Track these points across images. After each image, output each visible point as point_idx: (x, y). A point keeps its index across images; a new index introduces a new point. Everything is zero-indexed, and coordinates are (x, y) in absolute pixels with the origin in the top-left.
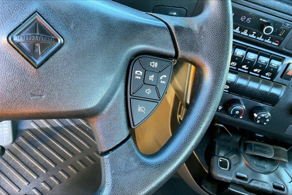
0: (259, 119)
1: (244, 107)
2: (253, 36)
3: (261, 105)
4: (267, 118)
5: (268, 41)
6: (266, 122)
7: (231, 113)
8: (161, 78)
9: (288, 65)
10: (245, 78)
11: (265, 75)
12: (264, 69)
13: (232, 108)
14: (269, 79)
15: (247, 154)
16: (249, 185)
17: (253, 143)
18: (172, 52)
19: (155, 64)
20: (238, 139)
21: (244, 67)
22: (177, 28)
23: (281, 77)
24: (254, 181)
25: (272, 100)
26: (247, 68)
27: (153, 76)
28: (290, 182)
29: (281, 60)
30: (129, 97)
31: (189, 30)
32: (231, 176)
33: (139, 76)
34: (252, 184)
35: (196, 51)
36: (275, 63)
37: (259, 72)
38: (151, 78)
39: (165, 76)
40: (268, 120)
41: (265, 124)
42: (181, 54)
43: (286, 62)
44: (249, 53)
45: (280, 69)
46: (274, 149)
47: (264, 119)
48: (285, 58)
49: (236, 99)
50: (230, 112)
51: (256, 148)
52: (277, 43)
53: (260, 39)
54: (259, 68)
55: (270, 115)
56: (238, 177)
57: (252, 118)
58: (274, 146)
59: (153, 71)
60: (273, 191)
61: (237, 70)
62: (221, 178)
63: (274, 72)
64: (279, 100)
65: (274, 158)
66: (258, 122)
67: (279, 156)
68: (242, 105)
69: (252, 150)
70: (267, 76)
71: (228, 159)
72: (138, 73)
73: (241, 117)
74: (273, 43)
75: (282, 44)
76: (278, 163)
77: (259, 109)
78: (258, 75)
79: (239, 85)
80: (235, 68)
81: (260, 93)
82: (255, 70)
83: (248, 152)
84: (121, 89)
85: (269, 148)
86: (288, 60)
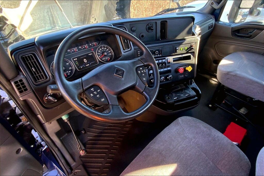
1: (164, 77)
3: (167, 74)
5: (158, 55)
8: (144, 71)
9: (167, 59)
11: (163, 65)
13: (161, 79)
14: (165, 66)
15: (173, 92)
22: (141, 59)
23: (168, 63)
25: (169, 71)
29: (165, 59)
30: (140, 78)
31: (144, 58)
32: (173, 100)
34: (180, 99)
36: (164, 60)
38: (142, 72)
40: (172, 77)
41: (172, 79)
43: (166, 59)
45: (166, 61)
47: (170, 78)
53: (156, 56)
54: (160, 64)
55: (171, 75)
56: (175, 99)
57: (168, 80)
58: (179, 85)
59: (142, 70)
60: (187, 98)
62: (171, 102)
63: (165, 63)
64: (171, 70)
66: (170, 79)
67: (182, 87)
69: (173, 90)
71: (169, 96)
72: (139, 72)
73: (165, 81)
74: (160, 55)
75: (162, 55)
76: (183, 89)
77: (168, 76)
81: (165, 71)
82: (160, 65)
85: (178, 87)
86: (167, 58)
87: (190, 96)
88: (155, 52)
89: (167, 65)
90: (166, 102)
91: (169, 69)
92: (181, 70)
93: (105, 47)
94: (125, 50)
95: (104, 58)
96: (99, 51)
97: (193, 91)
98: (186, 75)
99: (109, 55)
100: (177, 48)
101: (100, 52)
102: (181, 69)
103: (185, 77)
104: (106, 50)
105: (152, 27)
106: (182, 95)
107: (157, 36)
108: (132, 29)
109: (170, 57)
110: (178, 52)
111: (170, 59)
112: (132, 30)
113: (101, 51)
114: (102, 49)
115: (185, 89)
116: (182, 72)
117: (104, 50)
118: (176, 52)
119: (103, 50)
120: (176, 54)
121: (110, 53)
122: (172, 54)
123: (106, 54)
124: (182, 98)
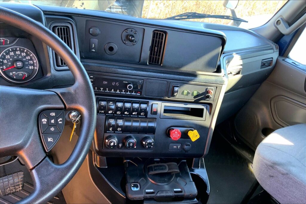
0: (147, 145)
1: (135, 140)
2: (123, 93)
3: (146, 135)
4: (152, 143)
5: (134, 94)
6: (152, 145)
7: (128, 146)
8: (59, 120)
9: (152, 105)
10: (129, 121)
11: (141, 115)
12: (139, 111)
13: (127, 142)
14: (144, 117)
15: (151, 175)
16: (156, 196)
17: (153, 165)
18: (63, 106)
19: (53, 114)
20: (143, 167)
21: (126, 113)
22: (62, 94)
23: (151, 114)
24: (159, 192)
25: (152, 130)
26: (128, 113)
27: (53, 120)
28: (185, 185)
29: (147, 103)
30: (41, 134)
31: (69, 93)
32: (142, 194)
33: (45, 122)
34: (158, 195)
35: (76, 103)
36: (143, 106)
37: (136, 114)
38: (53, 121)
39: (61, 119)
40: (153, 144)
41: (152, 147)
42: (67, 106)
43: (150, 104)
44: (125, 104)
45: (148, 109)
46: (168, 165)
47: (150, 144)
48: (149, 102)
49: (129, 136)
50: (127, 145)
51: (155, 168)
52: (139, 93)
53: (128, 93)
54: (135, 111)
55: (153, 140)
56: (147, 193)
57: (143, 146)
58: (167, 163)
59: (53, 117)
60: (175, 195)
61: (122, 116)
62: (135, 198)
63: (145, 111)
64: (156, 129)
65: (169, 171)
66: (147, 147)
67: (172, 169)
68: (133, 138)
69: (153, 171)
70: (142, 115)
71: (137, 183)
72: (44, 121)
73: (135, 147)
74: (137, 94)
75: (142, 93)
76: (174, 174)
77: (145, 139)
78: (137, 116)
79: (127, 126)
80: (121, 115)
81: (142, 128)
82: (134, 113)
83: (151, 173)
85: (164, 166)
86: (151, 102)
87: (183, 194)
89: (149, 115)
90: (126, 196)
91: (150, 125)
92: (174, 133)
93: (23, 52)
94: (60, 66)
95: (14, 73)
96: (8, 57)
97: (193, 183)
98: (186, 147)
99: (27, 67)
100: (176, 89)
101: (9, 59)
102: (176, 132)
103: (184, 149)
104: (25, 57)
105: (133, 36)
106: (166, 187)
107: (143, 55)
108: (91, 30)
109: (159, 103)
110: (178, 96)
111: (159, 106)
112: (91, 32)
113: (11, 58)
114: (15, 53)
115: (177, 175)
116: (176, 138)
117: (20, 57)
118: (173, 95)
119: (18, 57)
120: (172, 98)
121: (31, 65)
122: (162, 98)
123: (19, 64)
124: (164, 194)
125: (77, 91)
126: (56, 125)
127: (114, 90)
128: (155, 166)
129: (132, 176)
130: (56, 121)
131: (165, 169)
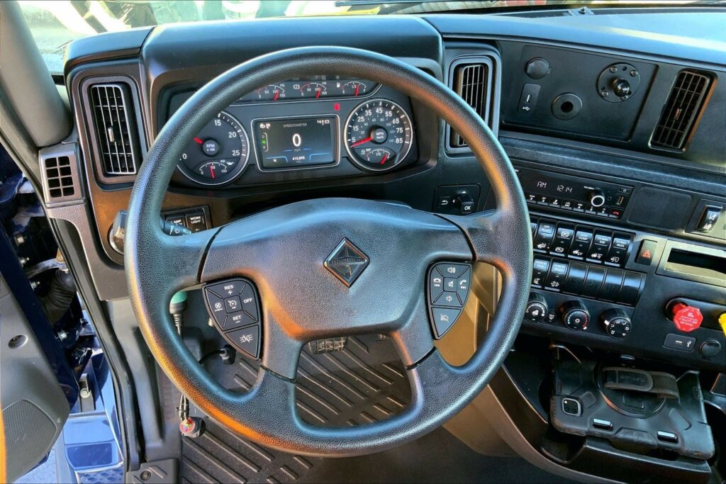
0: (613, 329)
1: (587, 312)
2: (579, 209)
3: (615, 306)
4: (626, 326)
5: (603, 214)
6: (625, 331)
7: (569, 323)
8: (461, 283)
9: (642, 242)
10: (581, 268)
11: (611, 261)
12: (607, 253)
13: (570, 314)
14: (618, 265)
15: (609, 388)
16: (616, 438)
17: (617, 369)
18: (469, 255)
19: (452, 270)
20: (592, 367)
21: (576, 252)
22: (472, 230)
23: (636, 261)
24: (623, 431)
25: (629, 297)
26: (581, 254)
27: (452, 282)
28: (686, 429)
29: (629, 236)
30: (430, 306)
31: (484, 231)
32: (585, 424)
33: (438, 283)
34: (621, 435)
35: (494, 252)
36: (620, 242)
37: (599, 257)
38: (451, 284)
39: (465, 281)
40: (627, 329)
41: (624, 334)
42: (478, 255)
43: (637, 239)
44: (578, 232)
45: (630, 249)
46: (652, 376)
47: (620, 328)
48: (635, 234)
49: (574, 301)
50: (567, 322)
51: (622, 377)
52: (615, 215)
53: (591, 212)
54: (598, 252)
55: (629, 320)
56: (597, 426)
57: (603, 329)
58: (651, 372)
59: (451, 277)
60: (659, 445)
61: (566, 257)
62: (569, 429)
63: (623, 256)
64: (640, 296)
65: (654, 391)
66: (613, 332)
67: (662, 388)
68: (583, 309)
69: (615, 381)
70: (614, 262)
71: (577, 399)
72: (437, 281)
73: (585, 328)
74: (611, 216)
75: (624, 216)
76: (663, 399)
77: (611, 313)
78: (600, 262)
79: (574, 280)
80: (563, 255)
81: (608, 288)
82: (594, 255)
83: (610, 385)
84: (421, 301)
85: (643, 376)
86: (641, 236)
87: (678, 445)
88: (588, 195)
89: (631, 262)
90: (549, 420)
91: (630, 283)
92: (686, 314)
93: (389, 108)
94: (456, 147)
95: (368, 150)
96: (361, 119)
97: (708, 428)
98: (706, 347)
99: (392, 141)
100: (712, 215)
101: (362, 124)
102: (690, 315)
103: (700, 351)
104: (390, 119)
105: (626, 84)
106: (642, 423)
108: (532, 65)
109: (660, 240)
110: (710, 231)
111: (659, 247)
112: (529, 71)
113: (366, 121)
114: (374, 112)
115: (672, 402)
116: (688, 327)
117: (382, 120)
118: (699, 227)
119: (378, 119)
120: (695, 235)
121: (400, 135)
122: (672, 231)
123: (380, 135)
124: (634, 437)
125: (500, 229)
126: (455, 291)
127: (559, 203)
128: (621, 373)
129: (566, 382)
130: (457, 284)
131: (646, 383)
